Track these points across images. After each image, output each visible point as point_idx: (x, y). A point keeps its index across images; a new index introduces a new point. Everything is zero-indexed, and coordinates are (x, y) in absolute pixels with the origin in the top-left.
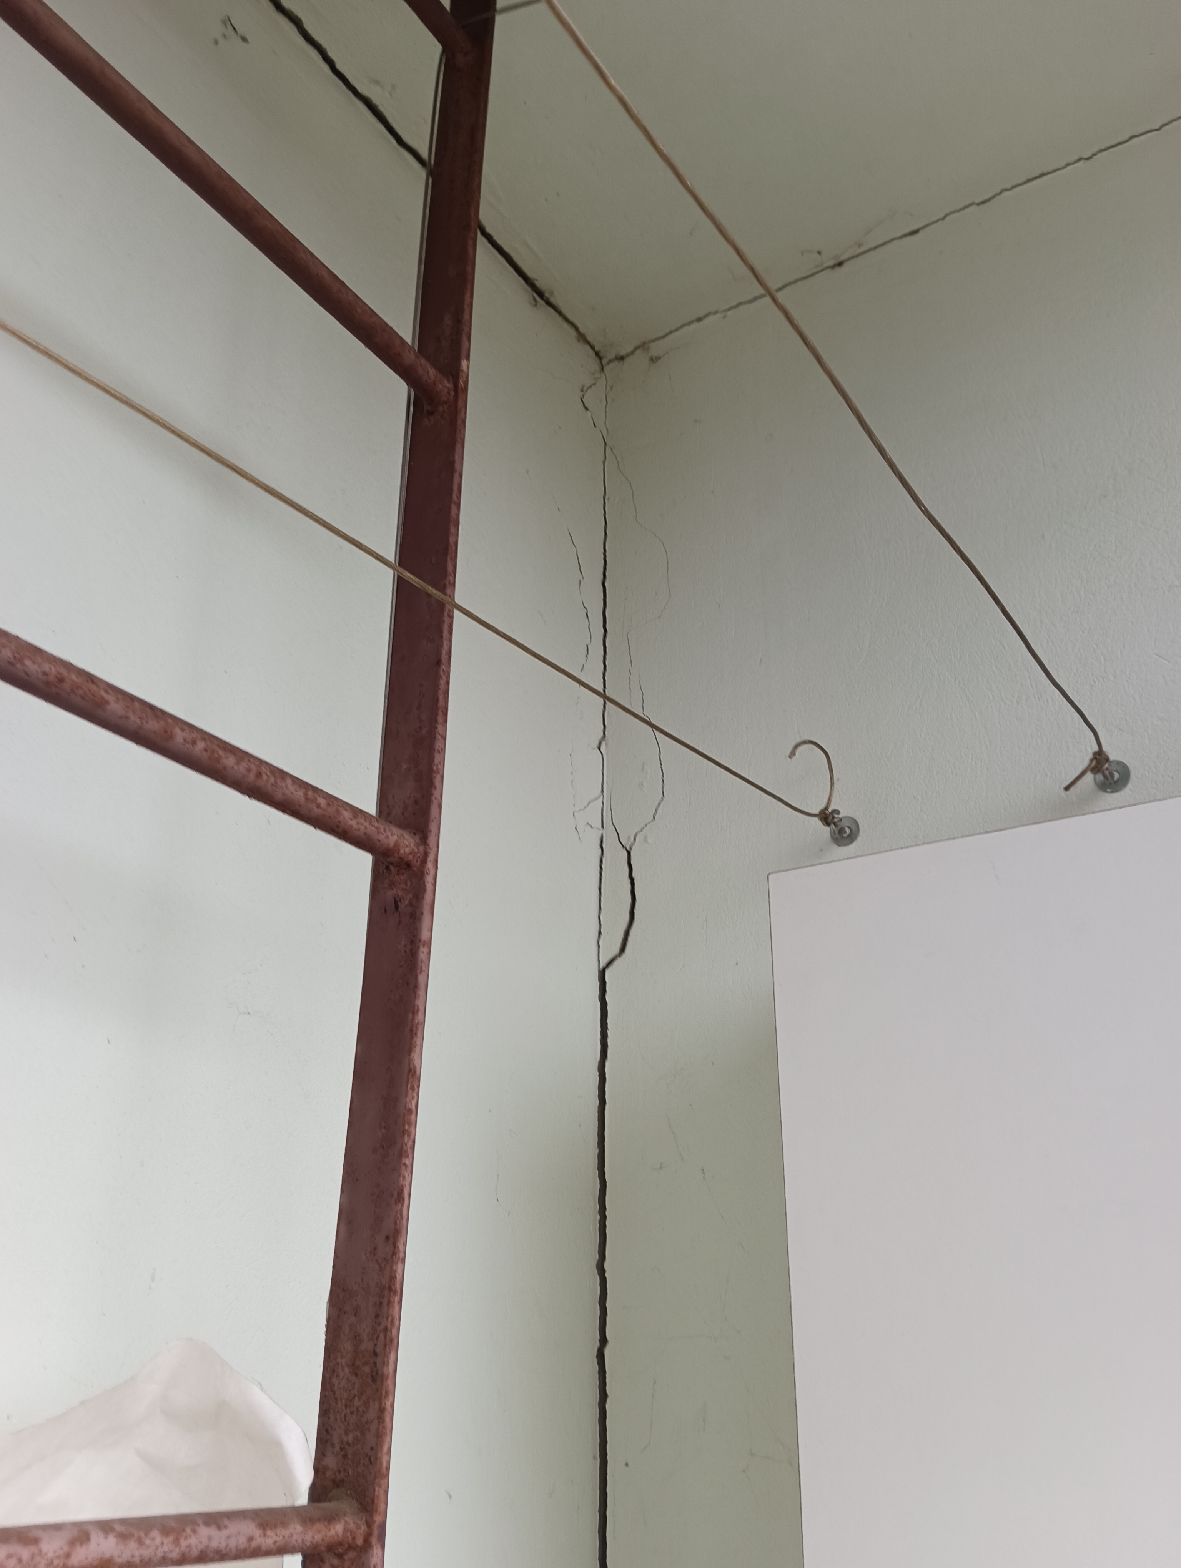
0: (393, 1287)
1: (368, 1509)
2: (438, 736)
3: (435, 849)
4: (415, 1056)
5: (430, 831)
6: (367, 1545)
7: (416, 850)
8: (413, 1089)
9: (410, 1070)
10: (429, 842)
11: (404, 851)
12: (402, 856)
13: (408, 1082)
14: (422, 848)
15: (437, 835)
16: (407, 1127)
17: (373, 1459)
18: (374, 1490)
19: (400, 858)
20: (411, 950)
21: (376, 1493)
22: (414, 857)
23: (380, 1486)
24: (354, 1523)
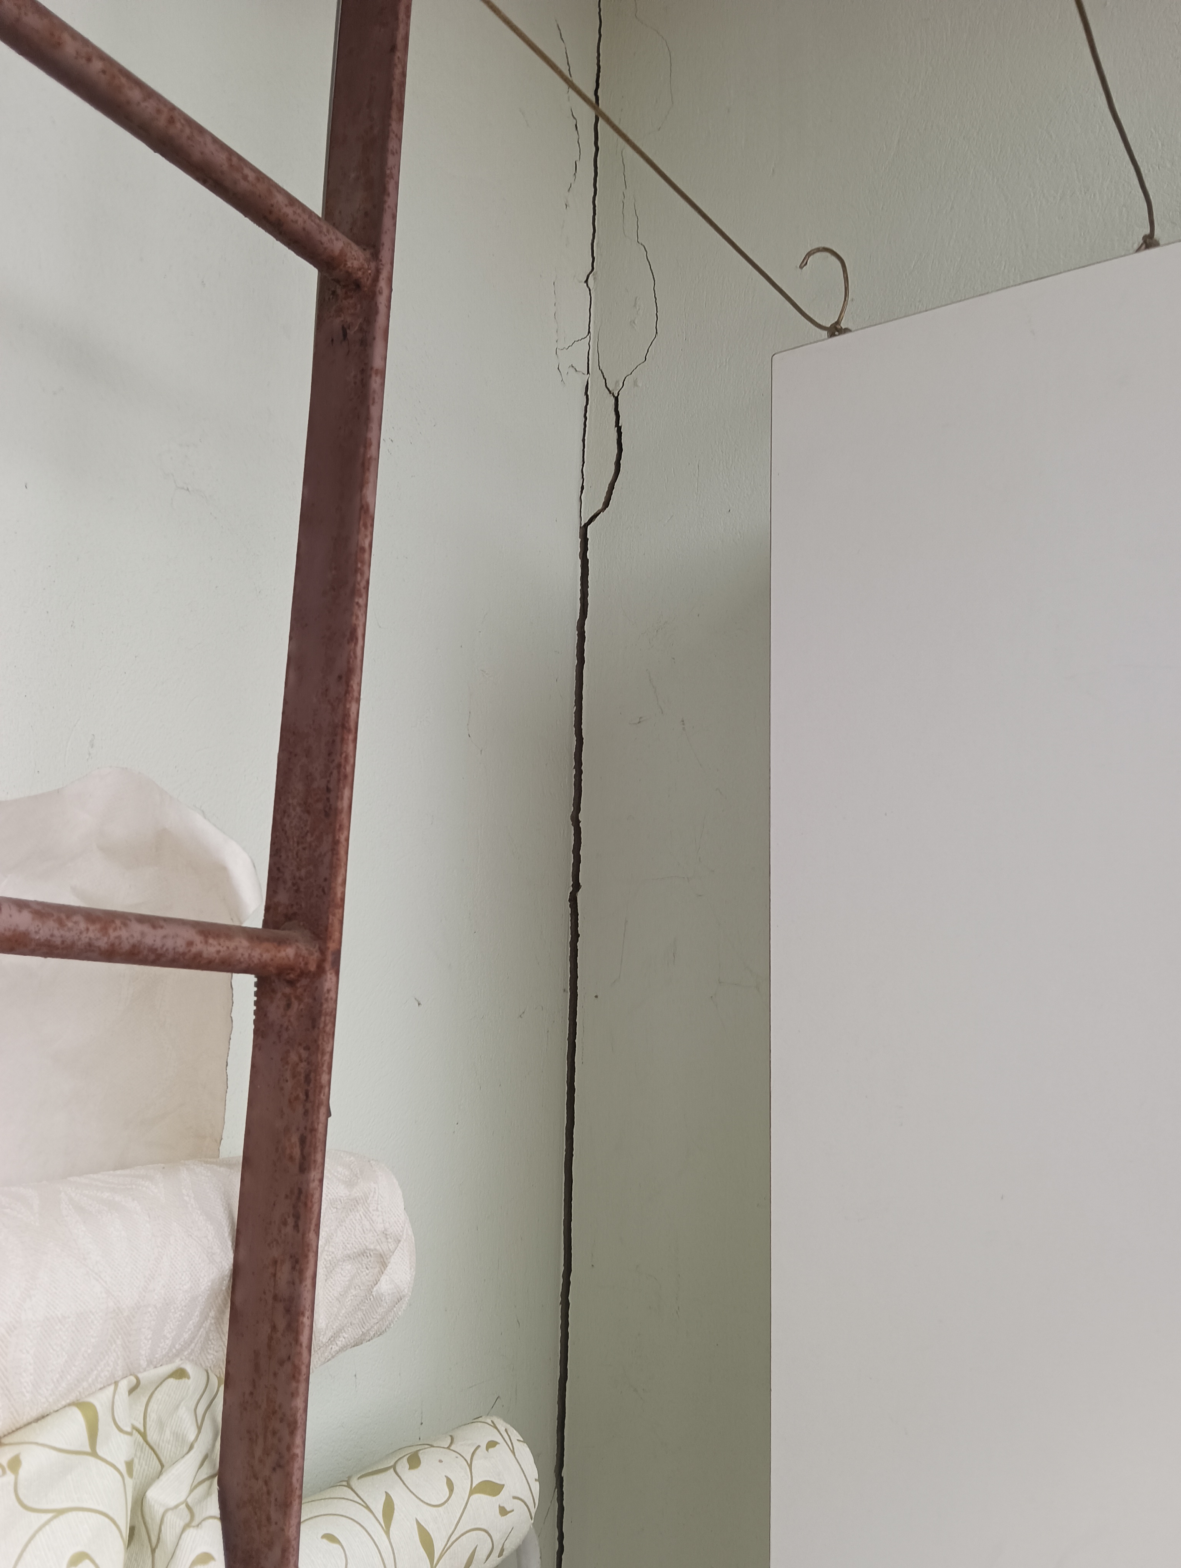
0: (347, 725)
1: (322, 936)
2: (392, 135)
3: (389, 266)
4: (368, 492)
5: (383, 244)
6: (321, 970)
7: (366, 267)
8: (365, 526)
9: (362, 507)
10: (382, 257)
11: (352, 263)
12: (350, 270)
13: (360, 518)
14: (373, 265)
15: (391, 250)
16: (359, 565)
17: (326, 890)
18: (328, 918)
19: (347, 272)
20: (362, 380)
21: (330, 921)
22: (363, 273)
23: (334, 915)
24: (307, 949)
